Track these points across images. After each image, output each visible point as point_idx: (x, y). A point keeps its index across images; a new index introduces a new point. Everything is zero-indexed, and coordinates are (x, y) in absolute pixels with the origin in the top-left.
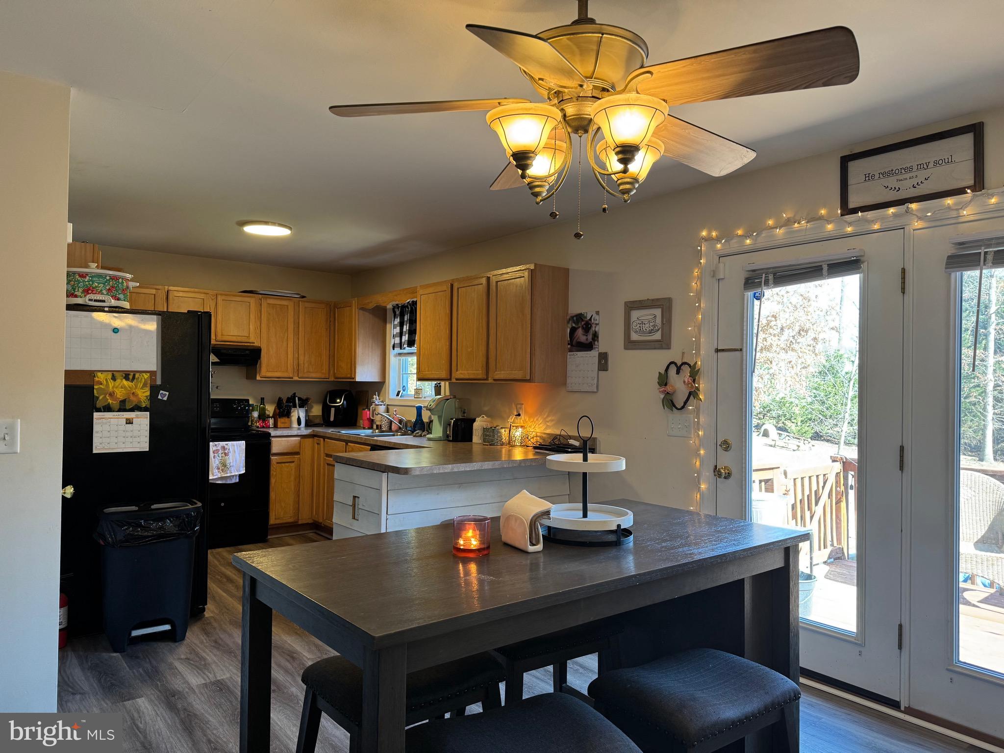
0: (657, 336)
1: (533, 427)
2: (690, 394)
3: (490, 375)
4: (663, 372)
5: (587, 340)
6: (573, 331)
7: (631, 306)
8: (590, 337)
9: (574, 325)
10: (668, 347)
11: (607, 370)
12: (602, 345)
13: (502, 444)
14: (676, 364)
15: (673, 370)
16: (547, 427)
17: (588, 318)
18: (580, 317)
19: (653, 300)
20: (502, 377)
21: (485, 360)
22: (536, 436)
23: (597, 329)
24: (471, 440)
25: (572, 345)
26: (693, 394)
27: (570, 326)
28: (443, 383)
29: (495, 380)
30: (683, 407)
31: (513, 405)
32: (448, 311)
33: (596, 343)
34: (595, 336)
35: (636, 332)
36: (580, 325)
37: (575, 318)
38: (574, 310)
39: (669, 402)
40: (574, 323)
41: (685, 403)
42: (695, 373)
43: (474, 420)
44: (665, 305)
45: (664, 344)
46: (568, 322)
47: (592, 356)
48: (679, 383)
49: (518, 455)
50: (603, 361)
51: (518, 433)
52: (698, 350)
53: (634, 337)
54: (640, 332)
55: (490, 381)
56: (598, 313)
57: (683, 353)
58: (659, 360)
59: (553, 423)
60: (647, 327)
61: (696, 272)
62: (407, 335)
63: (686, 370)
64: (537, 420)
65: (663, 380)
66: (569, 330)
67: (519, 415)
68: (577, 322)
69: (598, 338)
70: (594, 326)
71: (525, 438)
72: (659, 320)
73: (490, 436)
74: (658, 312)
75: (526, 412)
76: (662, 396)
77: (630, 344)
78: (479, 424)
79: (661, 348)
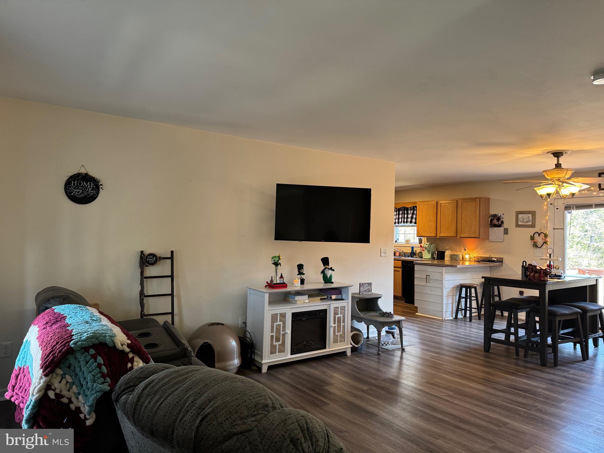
0: (530, 223)
1: (472, 254)
2: (544, 242)
3: (458, 235)
4: (532, 236)
5: (498, 223)
6: (492, 220)
7: (518, 213)
8: (500, 223)
9: (492, 218)
10: (534, 227)
11: (507, 234)
12: (505, 226)
13: (460, 260)
14: (538, 233)
15: (536, 235)
16: (480, 254)
17: (499, 216)
18: (495, 216)
19: (528, 211)
20: (462, 236)
21: (455, 230)
22: (475, 258)
23: (503, 220)
24: (444, 259)
25: (491, 225)
26: (545, 243)
27: (490, 218)
28: (423, 238)
29: (460, 237)
30: (541, 247)
31: (462, 246)
32: (435, 211)
33: (503, 225)
34: (502, 222)
35: (521, 222)
36: (495, 218)
37: (493, 216)
38: (492, 212)
39: (535, 245)
40: (492, 217)
41: (542, 245)
42: (546, 236)
43: (444, 252)
44: (533, 213)
45: (533, 226)
46: (490, 217)
47: (501, 229)
48: (539, 240)
49: (467, 263)
50: (506, 231)
51: (467, 257)
52: (547, 228)
53: (520, 223)
54: (523, 222)
55: (458, 237)
56: (503, 214)
57: (541, 229)
58: (531, 231)
59: (482, 253)
60: (525, 220)
61: (545, 203)
62: (410, 219)
63: (542, 235)
64: (474, 252)
65: (532, 238)
66: (490, 220)
67: (465, 250)
68: (494, 217)
69: (503, 223)
70: (502, 219)
71: (470, 258)
72: (531, 218)
73: (454, 258)
74: (530, 216)
75: (468, 249)
76: (533, 243)
77: (518, 226)
78: (447, 253)
79: (532, 227)
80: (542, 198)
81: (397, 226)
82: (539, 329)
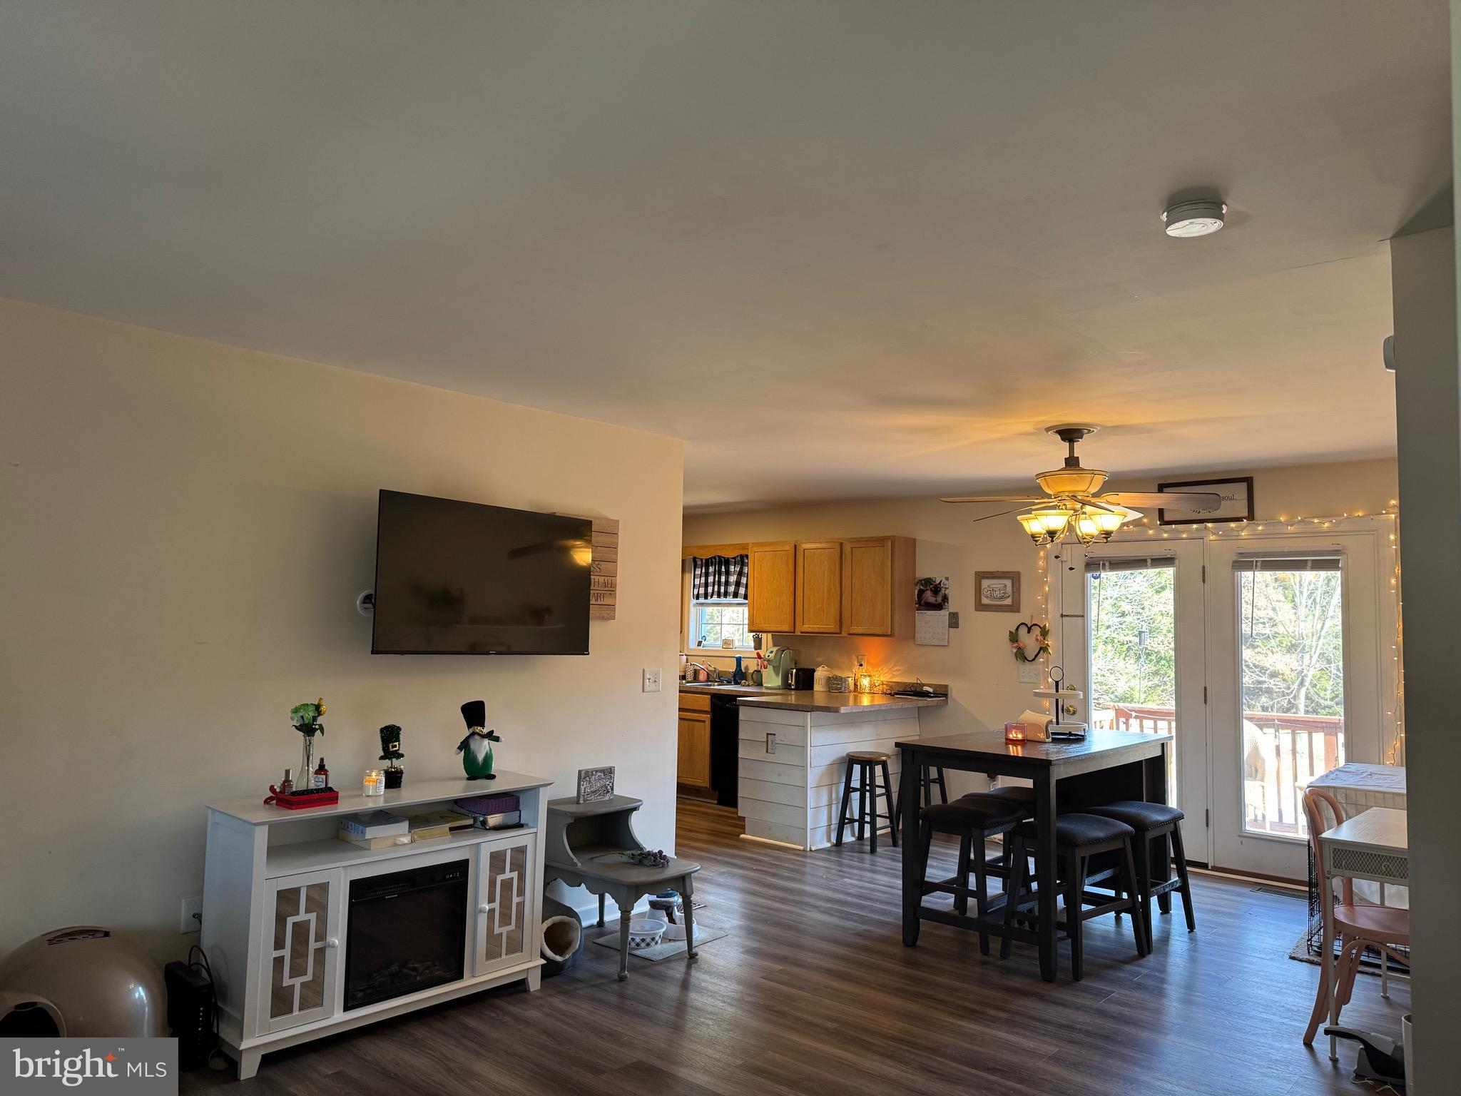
0: (1008, 601)
1: (877, 676)
2: (1041, 649)
3: (843, 629)
4: (1014, 631)
5: (936, 600)
6: (921, 593)
7: (981, 576)
8: (939, 599)
9: (922, 587)
10: (1018, 611)
11: (957, 627)
12: (952, 606)
13: (850, 692)
14: (1026, 625)
15: (1023, 630)
16: (894, 676)
17: (938, 582)
18: (928, 581)
19: (1003, 572)
20: (854, 632)
21: (838, 618)
22: (883, 684)
23: (946, 592)
24: (811, 687)
25: (920, 605)
26: (1043, 649)
27: (918, 588)
28: (764, 636)
29: (849, 634)
30: (1034, 659)
31: (854, 657)
32: (792, 569)
33: (946, 604)
34: (945, 598)
35: (987, 597)
36: (928, 588)
37: (923, 582)
38: (923, 572)
39: (1021, 655)
40: (922, 585)
41: (1036, 656)
42: (1044, 633)
43: (813, 671)
44: (1015, 577)
45: (1014, 608)
46: (916, 584)
47: (943, 615)
48: (1030, 642)
49: (866, 701)
50: (954, 621)
51: (865, 682)
52: (1046, 613)
53: (985, 601)
54: (991, 597)
55: (844, 634)
56: (947, 579)
57: (1032, 616)
58: (1011, 620)
59: (899, 672)
60: (997, 594)
61: (1042, 554)
62: (734, 587)
63: (1037, 631)
64: (882, 669)
65: (1014, 637)
66: (916, 591)
67: (861, 665)
68: (925, 585)
69: (948, 599)
70: (943, 590)
71: (872, 686)
72: (1009, 589)
73: (835, 685)
74: (1008, 583)
75: (868, 662)
76: (1015, 651)
77: (980, 607)
78: (820, 674)
79: (1012, 611)
80: (1037, 541)
81: (702, 604)
82: (1034, 873)
